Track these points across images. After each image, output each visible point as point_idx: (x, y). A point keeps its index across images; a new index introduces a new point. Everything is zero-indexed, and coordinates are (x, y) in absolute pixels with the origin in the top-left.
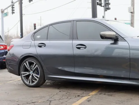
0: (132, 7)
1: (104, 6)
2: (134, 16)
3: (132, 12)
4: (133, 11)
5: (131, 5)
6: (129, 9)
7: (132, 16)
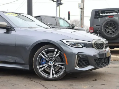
0: (82, 3)
1: (56, 2)
2: (84, 12)
3: (81, 9)
4: (82, 7)
5: (81, 1)
6: (79, 5)
7: (82, 11)
